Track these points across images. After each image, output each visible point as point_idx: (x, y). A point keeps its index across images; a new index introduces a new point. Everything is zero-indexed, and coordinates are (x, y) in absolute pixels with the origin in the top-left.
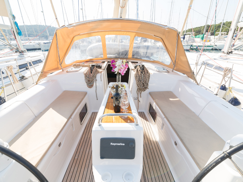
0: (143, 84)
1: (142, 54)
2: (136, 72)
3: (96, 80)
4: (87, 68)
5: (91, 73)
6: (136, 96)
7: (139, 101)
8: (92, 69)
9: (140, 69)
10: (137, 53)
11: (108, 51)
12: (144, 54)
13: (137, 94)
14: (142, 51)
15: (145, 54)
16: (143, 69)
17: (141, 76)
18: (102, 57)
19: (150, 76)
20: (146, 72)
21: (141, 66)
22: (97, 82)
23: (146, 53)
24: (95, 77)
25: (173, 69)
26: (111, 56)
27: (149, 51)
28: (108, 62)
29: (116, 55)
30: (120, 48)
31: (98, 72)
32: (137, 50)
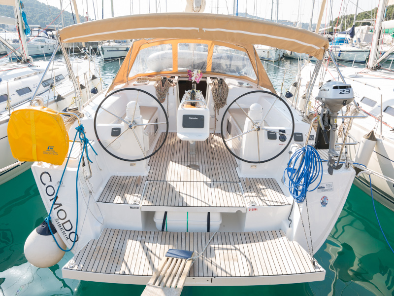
0: (221, 99)
1: (225, 67)
2: (213, 86)
3: (168, 94)
4: (155, 82)
5: (163, 86)
6: (213, 114)
7: (216, 119)
8: (164, 82)
9: (217, 83)
10: (219, 65)
11: (179, 62)
12: (227, 67)
13: (214, 111)
14: (224, 63)
15: (229, 67)
16: (222, 83)
17: (219, 91)
18: (170, 70)
19: (229, 90)
20: (224, 86)
21: (219, 79)
22: (169, 96)
23: (230, 65)
24: (167, 90)
25: (258, 84)
26: (182, 69)
27: (233, 63)
28: (179, 77)
29: (190, 68)
30: (196, 58)
31: (171, 86)
32: (218, 61)
